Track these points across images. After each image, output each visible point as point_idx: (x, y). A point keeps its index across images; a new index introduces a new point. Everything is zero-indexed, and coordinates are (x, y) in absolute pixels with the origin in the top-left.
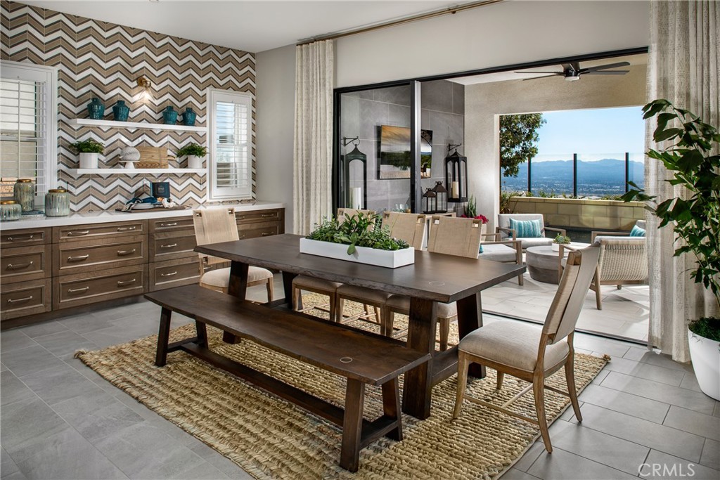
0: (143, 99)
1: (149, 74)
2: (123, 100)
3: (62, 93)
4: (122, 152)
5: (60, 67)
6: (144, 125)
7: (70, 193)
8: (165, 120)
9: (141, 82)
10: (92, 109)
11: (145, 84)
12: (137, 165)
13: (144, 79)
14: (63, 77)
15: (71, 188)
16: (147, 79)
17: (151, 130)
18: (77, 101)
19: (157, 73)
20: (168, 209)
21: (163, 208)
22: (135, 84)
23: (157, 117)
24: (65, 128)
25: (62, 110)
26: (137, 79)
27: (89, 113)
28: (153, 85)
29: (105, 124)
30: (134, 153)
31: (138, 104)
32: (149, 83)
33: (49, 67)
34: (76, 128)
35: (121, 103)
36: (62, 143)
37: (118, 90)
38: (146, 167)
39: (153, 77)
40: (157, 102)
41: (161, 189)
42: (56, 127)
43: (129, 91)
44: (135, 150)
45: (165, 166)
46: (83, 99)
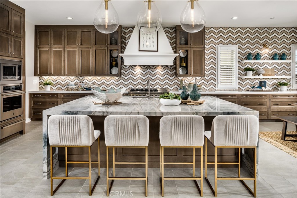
0: (265, 52)
1: (267, 43)
2: (259, 53)
3: (239, 53)
4: (258, 71)
5: (239, 44)
6: (266, 61)
7: (242, 84)
8: (273, 59)
9: (265, 46)
10: (248, 57)
11: (266, 47)
12: (264, 75)
13: (266, 45)
14: (240, 47)
15: (242, 82)
16: (267, 45)
17: (268, 63)
18: (243, 55)
19: (270, 42)
20: (264, 91)
21: (262, 90)
22: (262, 47)
23: (271, 58)
24: (240, 63)
25: (239, 58)
26: (263, 45)
27: (248, 58)
28: (269, 47)
29: (252, 61)
30: (263, 71)
31: (263, 54)
32: (268, 46)
33: (236, 45)
34: (243, 63)
35: (258, 54)
36: (239, 68)
37: (257, 50)
38: (267, 76)
39: (269, 44)
40: (270, 52)
41: (263, 84)
42: (238, 63)
43: (260, 49)
44: (263, 70)
45: (274, 75)
46: (246, 54)
